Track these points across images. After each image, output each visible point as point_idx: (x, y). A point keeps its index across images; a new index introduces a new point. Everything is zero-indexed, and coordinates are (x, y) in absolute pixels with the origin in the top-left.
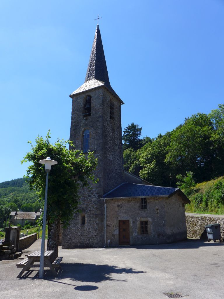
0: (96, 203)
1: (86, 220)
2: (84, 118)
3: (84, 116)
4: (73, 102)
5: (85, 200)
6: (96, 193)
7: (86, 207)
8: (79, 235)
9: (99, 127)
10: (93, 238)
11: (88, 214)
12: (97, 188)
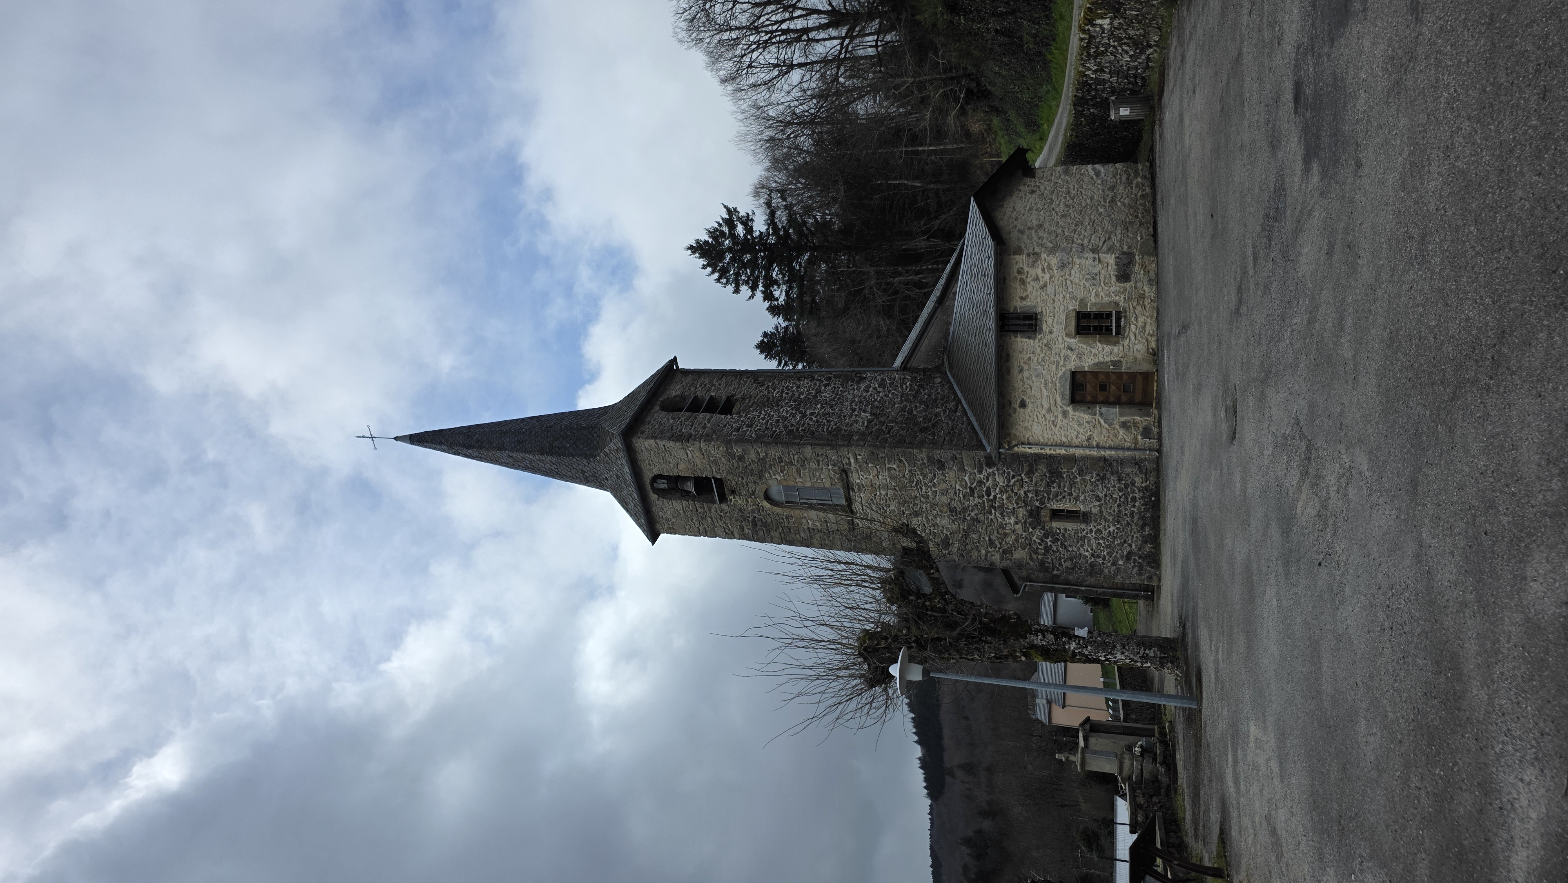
0: (1012, 473)
1: (1066, 506)
2: (731, 500)
3: (723, 499)
4: (672, 531)
5: (1002, 506)
6: (980, 472)
7: (1026, 505)
8: (1117, 528)
9: (762, 455)
10: (1126, 488)
11: (1049, 498)
12: (962, 469)
